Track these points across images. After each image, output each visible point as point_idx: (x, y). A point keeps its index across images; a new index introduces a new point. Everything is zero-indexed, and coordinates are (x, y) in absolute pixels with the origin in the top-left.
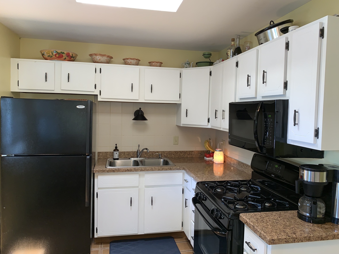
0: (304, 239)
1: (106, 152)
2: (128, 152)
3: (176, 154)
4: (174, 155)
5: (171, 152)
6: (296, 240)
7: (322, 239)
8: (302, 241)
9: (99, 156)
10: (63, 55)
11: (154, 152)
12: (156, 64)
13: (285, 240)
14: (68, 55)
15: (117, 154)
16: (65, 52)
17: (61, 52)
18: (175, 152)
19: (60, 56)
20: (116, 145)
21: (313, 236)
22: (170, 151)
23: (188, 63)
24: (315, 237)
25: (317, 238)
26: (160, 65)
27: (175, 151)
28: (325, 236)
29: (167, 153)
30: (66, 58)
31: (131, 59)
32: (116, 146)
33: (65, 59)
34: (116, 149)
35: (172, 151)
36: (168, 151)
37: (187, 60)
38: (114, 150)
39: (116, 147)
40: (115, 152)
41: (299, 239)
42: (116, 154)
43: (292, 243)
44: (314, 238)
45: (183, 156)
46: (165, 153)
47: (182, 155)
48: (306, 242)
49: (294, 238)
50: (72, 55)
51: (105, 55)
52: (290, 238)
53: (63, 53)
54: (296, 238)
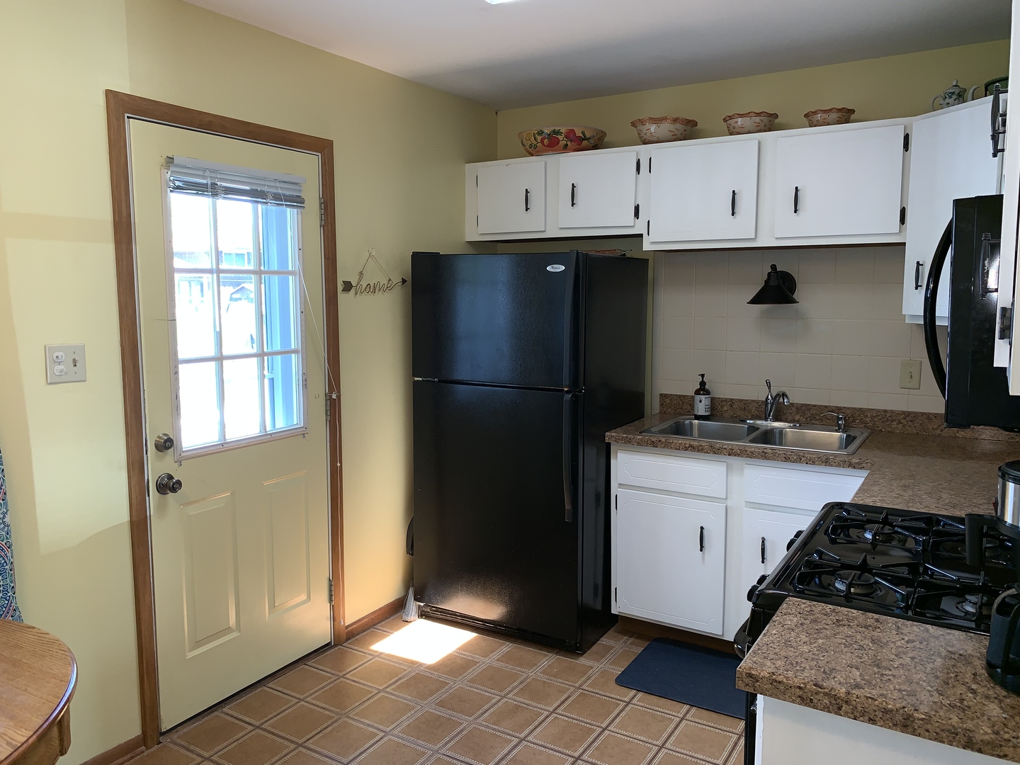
0: (880, 715)
1: (680, 396)
2: (742, 400)
3: (911, 424)
4: (900, 426)
5: (889, 415)
6: (844, 708)
7: (969, 744)
8: (872, 721)
9: (661, 405)
10: (559, 137)
11: (825, 406)
12: (825, 116)
13: (799, 692)
14: (570, 135)
15: (703, 402)
16: (563, 130)
17: (554, 131)
18: (907, 414)
19: (552, 143)
20: (703, 376)
21: (923, 717)
22: (885, 411)
23: (953, 93)
24: (937, 724)
25: (942, 730)
26: (846, 116)
27: (904, 413)
28: (987, 738)
29: (872, 417)
30: (567, 145)
31: (741, 116)
32: (703, 379)
33: (566, 149)
34: (703, 389)
35: (892, 411)
36: (878, 411)
37: (954, 83)
38: (697, 392)
39: (703, 384)
40: (698, 397)
41: (860, 709)
42: (701, 401)
43: (829, 712)
44: (929, 727)
45: (938, 432)
46: (867, 416)
47: (933, 429)
48: (890, 728)
49: (836, 697)
50: (583, 133)
51: (666, 118)
52: (821, 692)
53: (558, 133)
54: (846, 702)
